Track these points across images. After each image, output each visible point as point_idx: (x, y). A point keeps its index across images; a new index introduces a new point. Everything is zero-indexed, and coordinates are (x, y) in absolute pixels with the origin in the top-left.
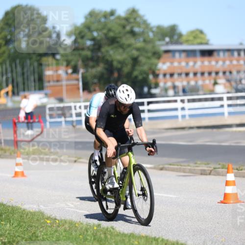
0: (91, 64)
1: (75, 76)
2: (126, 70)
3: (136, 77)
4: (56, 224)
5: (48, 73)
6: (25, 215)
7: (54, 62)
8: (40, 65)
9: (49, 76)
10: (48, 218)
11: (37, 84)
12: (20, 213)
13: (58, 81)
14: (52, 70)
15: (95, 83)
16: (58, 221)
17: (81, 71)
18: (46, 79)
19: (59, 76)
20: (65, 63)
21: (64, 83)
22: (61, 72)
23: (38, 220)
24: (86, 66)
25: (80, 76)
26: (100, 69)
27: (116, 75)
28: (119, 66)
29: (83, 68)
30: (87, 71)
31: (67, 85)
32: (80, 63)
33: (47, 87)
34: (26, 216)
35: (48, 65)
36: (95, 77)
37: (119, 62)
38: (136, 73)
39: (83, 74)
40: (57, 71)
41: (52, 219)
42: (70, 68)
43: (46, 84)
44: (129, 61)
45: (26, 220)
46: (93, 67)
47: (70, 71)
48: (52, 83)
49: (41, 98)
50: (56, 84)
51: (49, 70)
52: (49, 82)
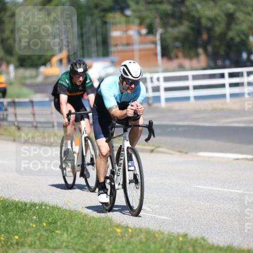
0: (172, 21)
1: (150, 37)
2: (218, 30)
3: (232, 39)
4: (128, 234)
5: (115, 34)
6: (87, 222)
7: (123, 19)
8: (105, 23)
9: (116, 38)
10: (118, 226)
11: (101, 49)
12: (80, 219)
13: (128, 44)
14: (120, 30)
15: (177, 48)
16: (131, 229)
17: (160, 31)
18: (112, 42)
19: (130, 37)
20: (137, 21)
21: (136, 47)
22: (132, 33)
23: (104, 228)
24: (165, 25)
25: (158, 37)
26: (184, 28)
27: (205, 36)
28: (209, 24)
29: (162, 28)
30: (166, 32)
31: (140, 50)
32: (157, 21)
33: (114, 52)
34: (89, 222)
35: (115, 24)
36: (176, 39)
37: (209, 19)
38: (231, 34)
39: (161, 35)
40: (126, 31)
41: (122, 227)
42: (145, 28)
43: (113, 49)
44: (223, 18)
45: (88, 229)
46: (174, 26)
47: (144, 31)
48: (120, 48)
49: (106, 67)
50: (125, 48)
51: (116, 30)
52: (116, 45)
